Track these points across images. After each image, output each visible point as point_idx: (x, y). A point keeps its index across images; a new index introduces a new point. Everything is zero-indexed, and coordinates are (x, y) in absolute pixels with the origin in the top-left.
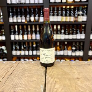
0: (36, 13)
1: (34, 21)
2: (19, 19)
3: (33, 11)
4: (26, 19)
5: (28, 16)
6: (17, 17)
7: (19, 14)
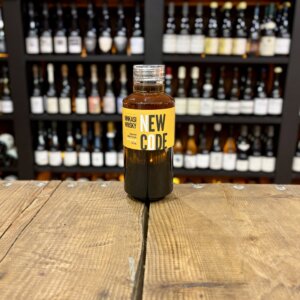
0: (120, 22)
1: (110, 52)
2: (60, 43)
3: (107, 17)
4: (83, 45)
5: (91, 34)
6: (53, 35)
7: (61, 24)
